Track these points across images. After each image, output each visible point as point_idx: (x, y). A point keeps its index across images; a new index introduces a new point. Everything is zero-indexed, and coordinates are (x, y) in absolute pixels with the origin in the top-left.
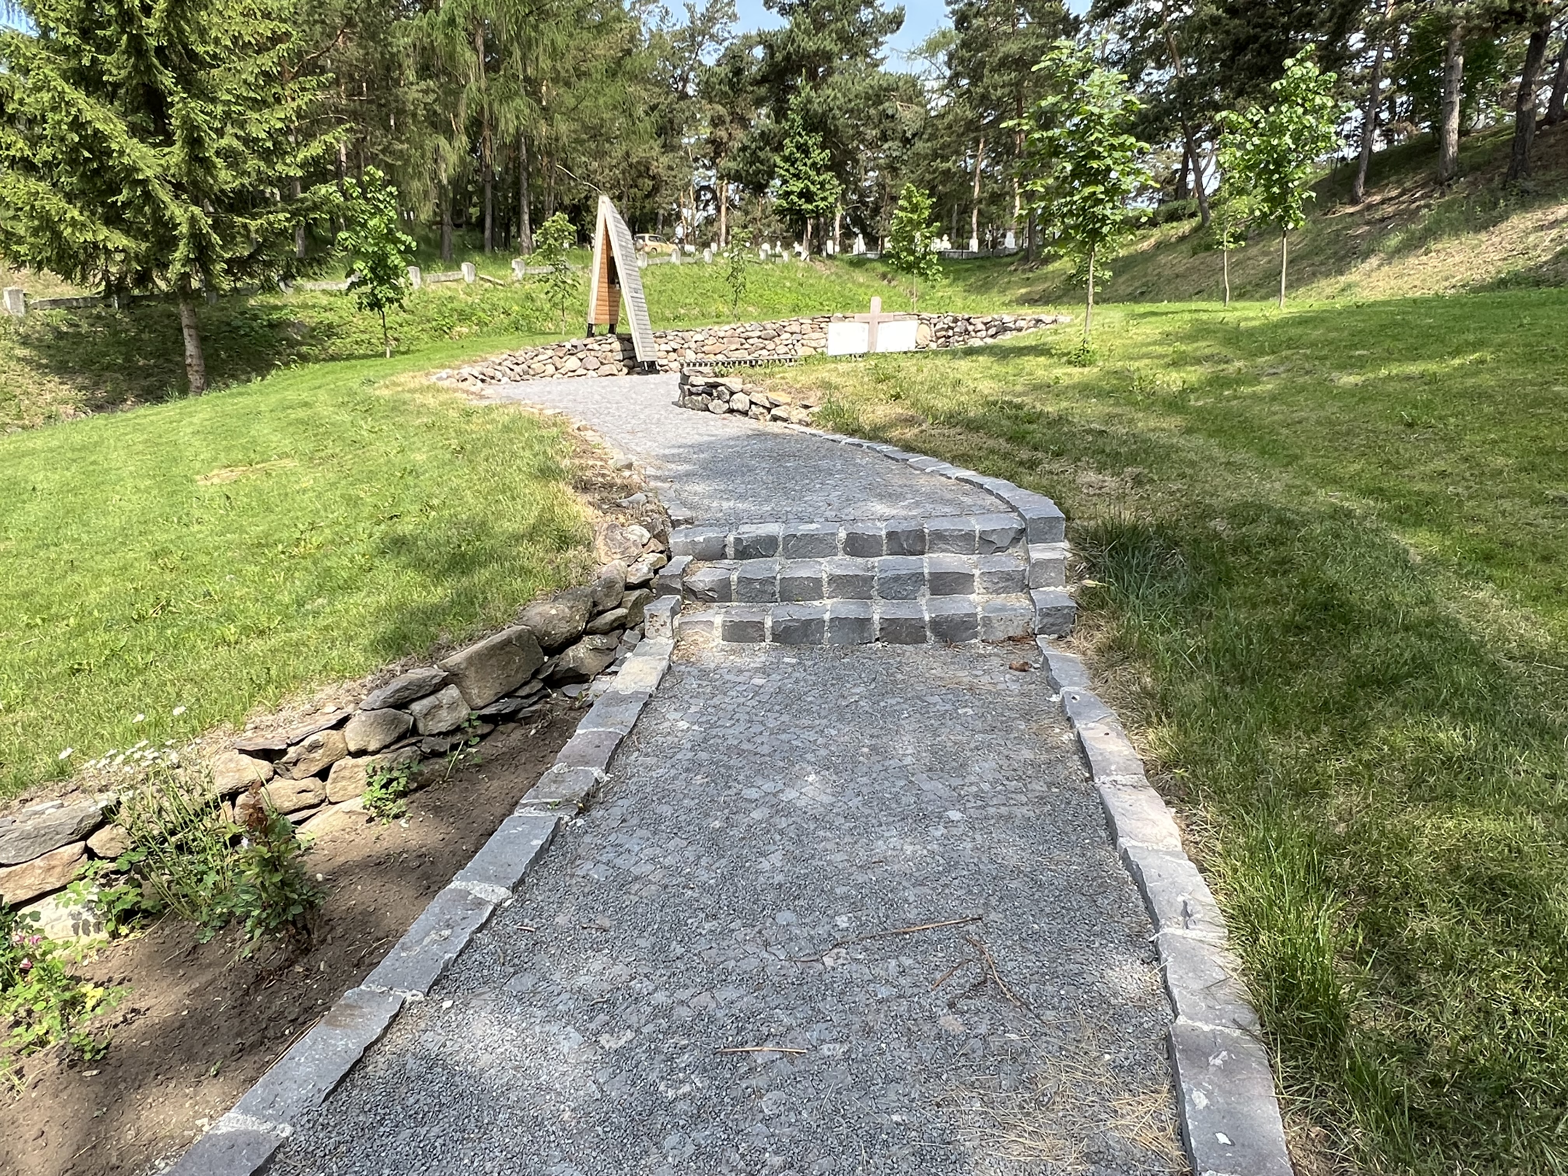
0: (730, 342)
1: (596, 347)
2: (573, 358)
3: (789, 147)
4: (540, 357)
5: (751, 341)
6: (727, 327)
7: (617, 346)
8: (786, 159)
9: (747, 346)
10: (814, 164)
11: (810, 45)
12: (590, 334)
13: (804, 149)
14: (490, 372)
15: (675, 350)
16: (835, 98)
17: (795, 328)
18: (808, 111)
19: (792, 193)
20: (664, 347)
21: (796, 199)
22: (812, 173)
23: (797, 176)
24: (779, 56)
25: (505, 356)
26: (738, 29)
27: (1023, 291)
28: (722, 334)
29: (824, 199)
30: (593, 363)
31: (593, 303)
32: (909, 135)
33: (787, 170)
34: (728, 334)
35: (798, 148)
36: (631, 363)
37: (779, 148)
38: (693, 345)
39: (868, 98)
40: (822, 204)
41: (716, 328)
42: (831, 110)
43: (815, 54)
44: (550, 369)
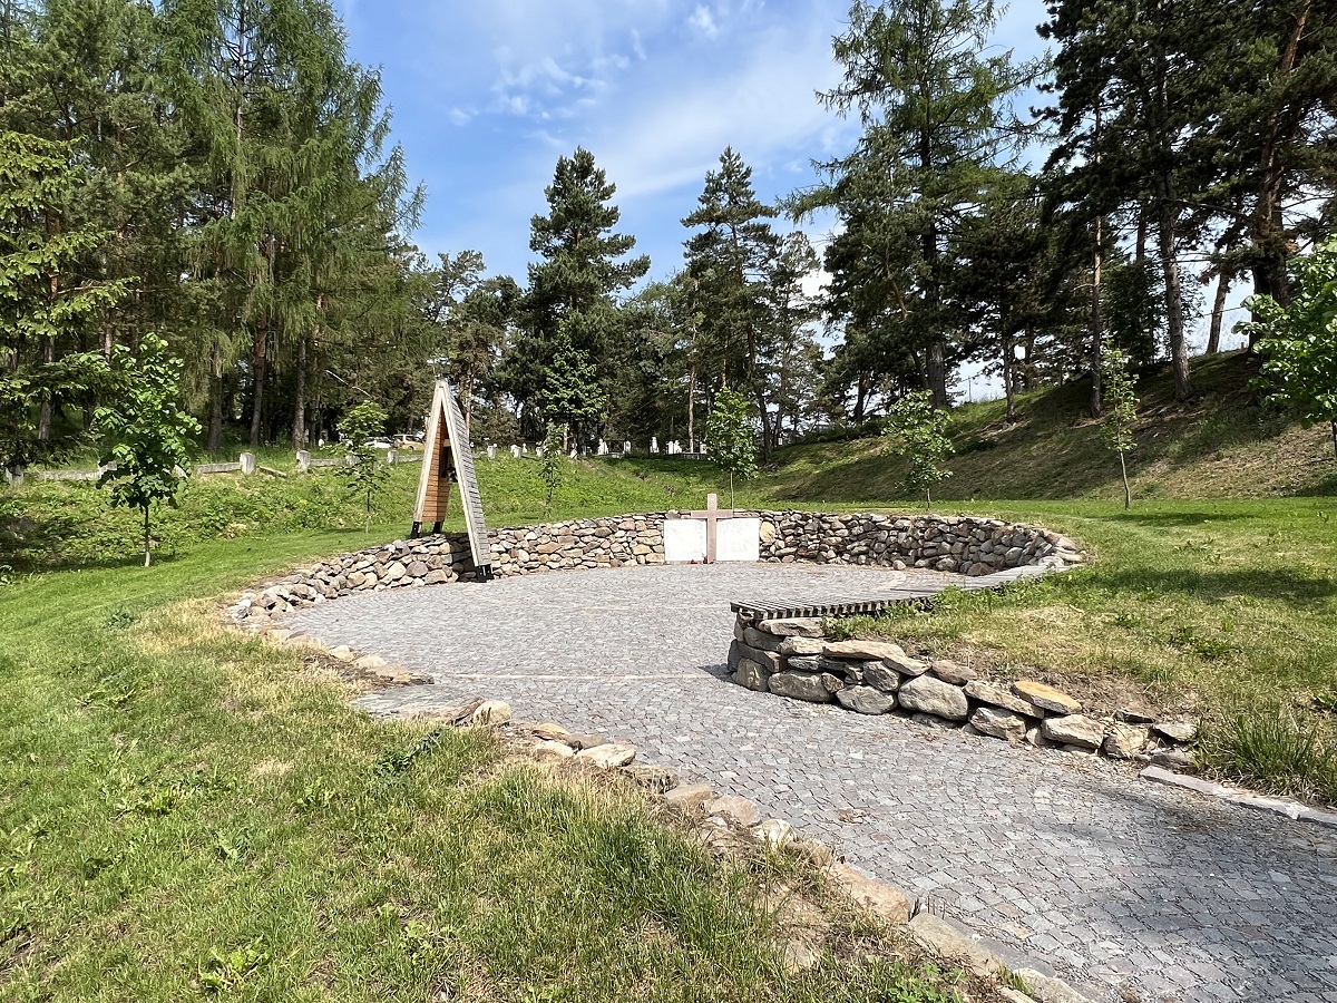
0: (564, 541)
1: (424, 550)
2: (398, 565)
3: (559, 361)
4: (360, 565)
5: (586, 539)
6: (560, 525)
7: (446, 547)
8: (556, 370)
9: (583, 545)
10: (582, 376)
11: (577, 278)
12: (415, 534)
13: (573, 363)
14: (301, 588)
15: (507, 551)
16: (600, 321)
17: (630, 525)
18: (576, 330)
19: (563, 399)
20: (495, 548)
21: (567, 405)
22: (581, 383)
23: (566, 386)
24: (547, 286)
25: (318, 566)
26: (484, 276)
27: (778, 488)
28: (556, 532)
29: (592, 405)
30: (420, 568)
31: (422, 497)
32: (661, 355)
33: (557, 380)
34: (561, 532)
35: (567, 361)
36: (461, 567)
37: (548, 361)
38: (526, 545)
39: (628, 323)
40: (591, 410)
41: (549, 525)
42: (597, 331)
43: (581, 286)
44: (372, 579)
